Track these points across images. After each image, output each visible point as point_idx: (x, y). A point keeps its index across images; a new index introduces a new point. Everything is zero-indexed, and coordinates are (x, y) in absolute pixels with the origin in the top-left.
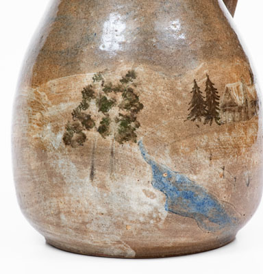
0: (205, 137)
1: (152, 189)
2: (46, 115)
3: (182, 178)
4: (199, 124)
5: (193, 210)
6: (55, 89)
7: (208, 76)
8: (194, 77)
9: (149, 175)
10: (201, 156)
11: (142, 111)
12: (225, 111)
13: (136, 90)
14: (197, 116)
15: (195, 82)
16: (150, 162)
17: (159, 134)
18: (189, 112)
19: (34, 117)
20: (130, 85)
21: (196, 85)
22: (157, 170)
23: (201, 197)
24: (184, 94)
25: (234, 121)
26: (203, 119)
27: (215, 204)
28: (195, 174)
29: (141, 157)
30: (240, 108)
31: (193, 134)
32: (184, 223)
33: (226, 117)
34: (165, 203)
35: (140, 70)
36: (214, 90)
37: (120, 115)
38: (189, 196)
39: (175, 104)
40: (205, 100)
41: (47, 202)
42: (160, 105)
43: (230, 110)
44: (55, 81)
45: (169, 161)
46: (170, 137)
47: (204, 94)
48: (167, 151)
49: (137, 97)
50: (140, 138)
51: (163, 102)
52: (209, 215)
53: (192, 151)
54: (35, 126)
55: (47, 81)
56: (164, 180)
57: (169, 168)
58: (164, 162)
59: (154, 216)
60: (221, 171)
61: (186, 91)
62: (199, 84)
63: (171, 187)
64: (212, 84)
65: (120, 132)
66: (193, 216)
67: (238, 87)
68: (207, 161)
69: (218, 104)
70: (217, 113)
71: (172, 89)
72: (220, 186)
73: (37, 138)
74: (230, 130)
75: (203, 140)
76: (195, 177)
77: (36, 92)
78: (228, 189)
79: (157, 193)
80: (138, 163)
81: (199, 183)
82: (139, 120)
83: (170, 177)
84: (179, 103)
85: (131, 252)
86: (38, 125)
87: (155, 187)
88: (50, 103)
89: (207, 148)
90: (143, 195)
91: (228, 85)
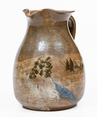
0: (70, 75)
1: (55, 91)
2: (24, 70)
3: (64, 88)
4: (68, 72)
5: (67, 97)
6: (26, 63)
7: (70, 58)
8: (66, 58)
9: (54, 87)
10: (69, 81)
11: (52, 68)
12: (75, 68)
13: (51, 62)
14: (68, 70)
15: (67, 60)
16: (55, 83)
17: (57, 75)
18: (65, 68)
19: (20, 71)
20: (48, 61)
21: (67, 61)
22: (57, 85)
23: (69, 93)
24: (64, 63)
25: (78, 71)
26: (69, 70)
27: (73, 95)
28: (67, 86)
29: (52, 82)
30: (79, 67)
31: (66, 75)
32: (64, 100)
33: (75, 70)
34: (59, 95)
35: (51, 56)
36: (72, 62)
37: (46, 69)
38: (66, 93)
39: (62, 66)
40: (70, 65)
41: (24, 95)
42: (57, 67)
43: (76, 68)
44: (27, 60)
45: (60, 82)
46: (60, 76)
47: (69, 63)
48: (60, 80)
49: (51, 64)
50: (52, 76)
51: (58, 66)
52: (71, 98)
53: (66, 80)
54: (21, 73)
55: (24, 60)
56: (59, 88)
57: (60, 85)
58: (59, 83)
59: (56, 99)
60: (74, 85)
61: (64, 62)
62: (68, 60)
63: (61, 90)
64: (71, 60)
65: (46, 74)
66: (67, 98)
67: (78, 61)
68: (71, 83)
69: (73, 66)
70: (73, 69)
71: (61, 62)
72: (74, 90)
73: (21, 77)
74: (77, 74)
75: (69, 76)
76: (67, 87)
77: (21, 64)
78: (76, 90)
79: (57, 92)
80: (51, 83)
81: (68, 89)
82: (51, 71)
83: (60, 87)
84: (63, 66)
85: (49, 109)
86: (22, 73)
87: (56, 90)
88: (25, 66)
89: (70, 79)
90: (53, 93)
91: (76, 61)
